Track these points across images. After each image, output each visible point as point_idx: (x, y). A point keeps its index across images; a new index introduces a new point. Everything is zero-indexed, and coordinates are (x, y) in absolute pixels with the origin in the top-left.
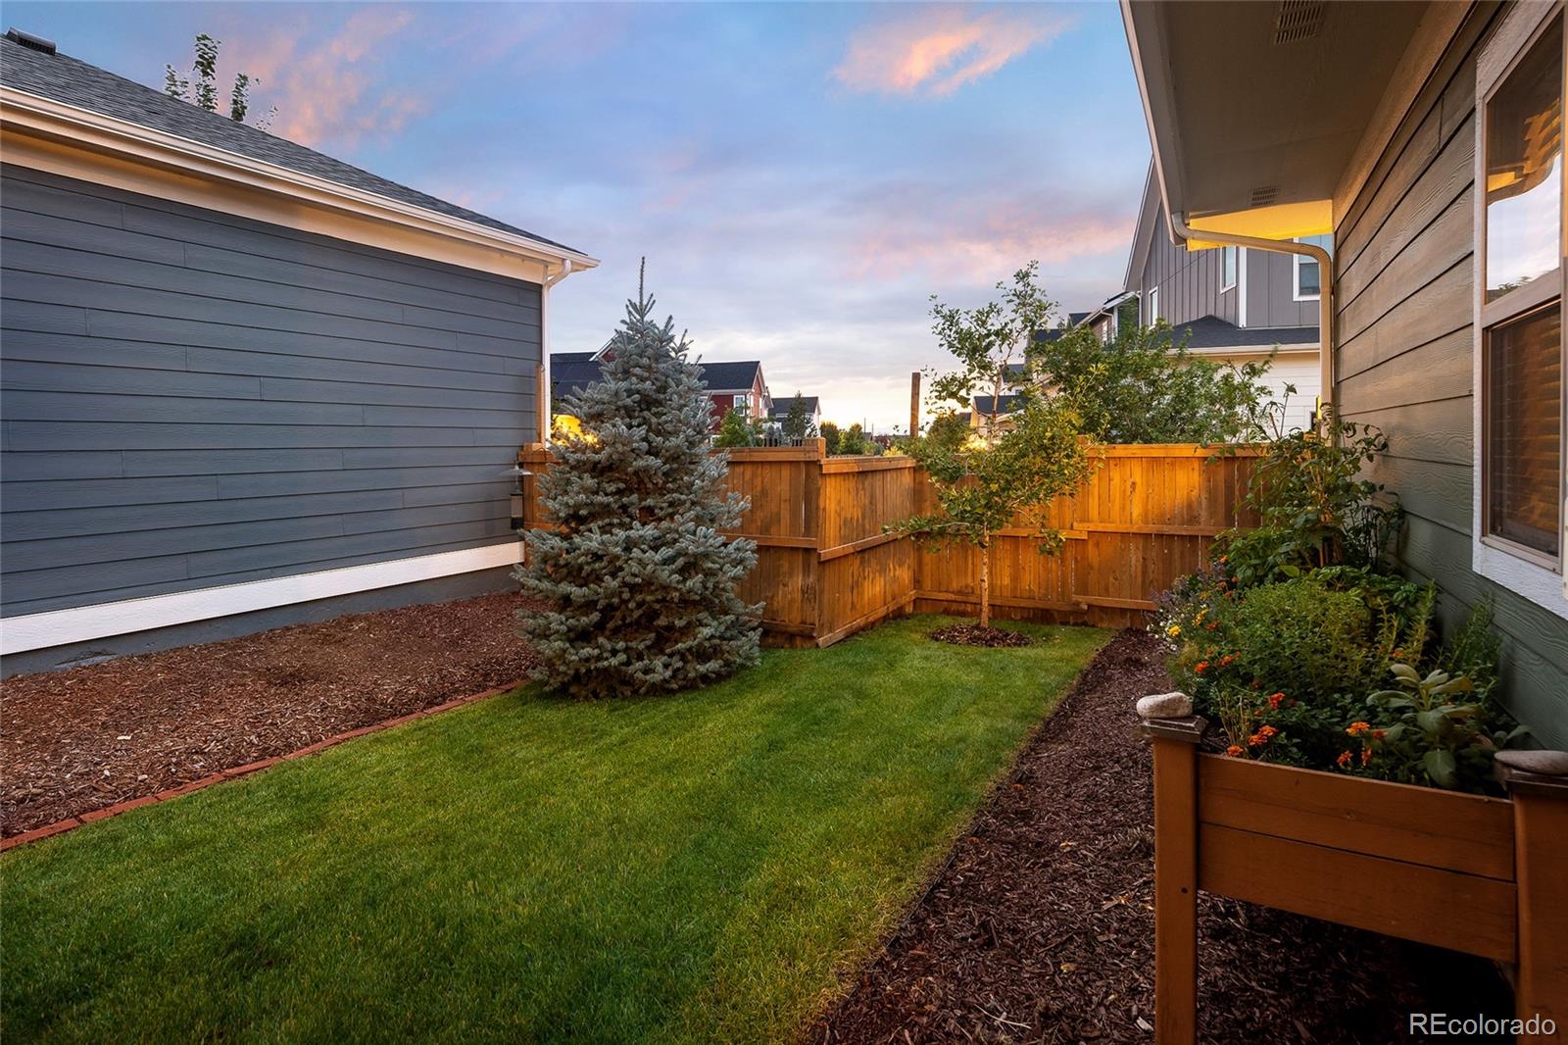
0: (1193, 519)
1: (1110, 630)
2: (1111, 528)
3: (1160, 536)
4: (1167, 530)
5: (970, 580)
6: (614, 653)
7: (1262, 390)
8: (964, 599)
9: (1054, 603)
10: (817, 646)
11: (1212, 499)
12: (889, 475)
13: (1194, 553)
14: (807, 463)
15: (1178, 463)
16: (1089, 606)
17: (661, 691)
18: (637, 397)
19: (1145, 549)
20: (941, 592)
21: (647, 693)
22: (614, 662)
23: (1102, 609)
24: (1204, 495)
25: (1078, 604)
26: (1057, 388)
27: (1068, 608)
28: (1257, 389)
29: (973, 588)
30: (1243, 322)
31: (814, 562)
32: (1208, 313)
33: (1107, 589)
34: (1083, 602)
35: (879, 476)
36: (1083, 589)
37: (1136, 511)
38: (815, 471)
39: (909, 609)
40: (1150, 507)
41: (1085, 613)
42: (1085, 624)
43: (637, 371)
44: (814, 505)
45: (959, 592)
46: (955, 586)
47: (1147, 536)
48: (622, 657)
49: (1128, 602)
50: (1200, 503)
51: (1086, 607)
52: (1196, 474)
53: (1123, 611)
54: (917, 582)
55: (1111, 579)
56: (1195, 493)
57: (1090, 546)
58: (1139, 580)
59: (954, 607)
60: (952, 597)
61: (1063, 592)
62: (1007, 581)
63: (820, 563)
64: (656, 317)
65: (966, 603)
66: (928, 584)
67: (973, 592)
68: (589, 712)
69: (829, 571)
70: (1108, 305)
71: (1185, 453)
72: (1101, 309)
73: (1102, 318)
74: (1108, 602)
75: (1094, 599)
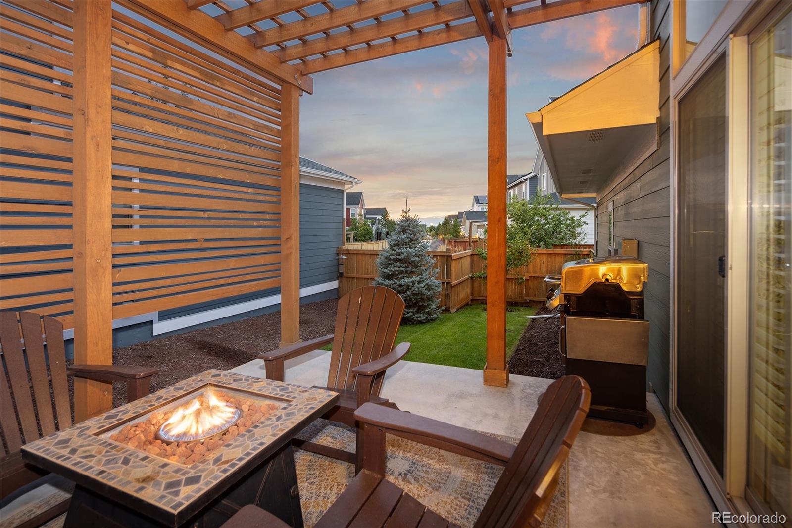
1: (536, 308)
2: (536, 275)
6: (408, 313)
7: (584, 223)
9: (520, 300)
10: (451, 313)
12: (465, 258)
14: (448, 256)
15: (557, 256)
16: (530, 300)
17: (421, 323)
18: (409, 239)
20: (480, 297)
21: (416, 324)
22: (409, 315)
23: (534, 301)
25: (526, 300)
26: (511, 220)
27: (522, 301)
28: (583, 222)
31: (449, 287)
33: (535, 295)
34: (528, 299)
35: (463, 259)
36: (527, 295)
37: (544, 269)
38: (450, 259)
39: (470, 303)
41: (528, 303)
42: (528, 306)
43: (409, 231)
44: (449, 269)
46: (485, 295)
48: (412, 314)
49: (542, 299)
51: (528, 301)
52: (562, 259)
53: (541, 302)
54: (472, 294)
55: (537, 292)
57: (530, 281)
58: (545, 292)
59: (485, 302)
60: (484, 298)
61: (521, 296)
63: (452, 287)
64: (412, 215)
66: (475, 294)
68: (406, 328)
69: (453, 289)
70: (525, 178)
71: (559, 252)
72: (522, 179)
73: (522, 182)
74: (536, 299)
75: (531, 298)
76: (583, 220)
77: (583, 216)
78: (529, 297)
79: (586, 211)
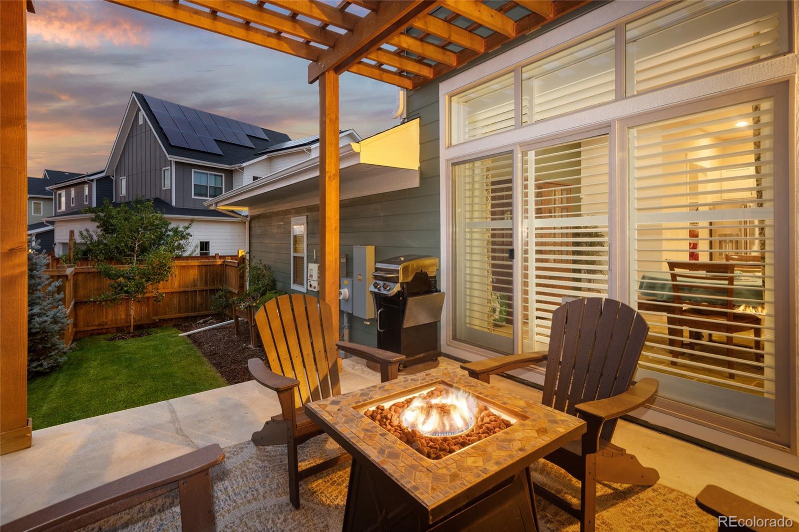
0: (195, 285)
2: (167, 291)
3: (185, 292)
4: (187, 289)
5: (104, 319)
8: (102, 327)
9: (147, 322)
11: (201, 278)
13: (196, 295)
15: (190, 268)
16: (159, 320)
19: (179, 297)
20: (89, 327)
23: (164, 320)
24: (198, 277)
25: (155, 320)
27: (150, 322)
29: (106, 322)
30: (174, 204)
32: (156, 197)
33: (166, 312)
34: (157, 318)
36: (157, 315)
37: (176, 284)
40: (181, 282)
41: (157, 322)
42: (157, 327)
45: (98, 325)
46: (96, 323)
47: (180, 292)
49: (175, 316)
50: (197, 279)
51: (158, 320)
52: (196, 271)
53: (172, 319)
54: (75, 325)
55: (167, 309)
56: (196, 276)
58: (178, 308)
59: (96, 332)
60: (96, 328)
61: (149, 317)
62: (123, 316)
65: (102, 329)
66: (81, 324)
67: (106, 324)
70: (91, 178)
71: (193, 264)
72: (86, 179)
73: (85, 183)
74: (166, 317)
75: (160, 317)
76: (187, 231)
77: (187, 228)
78: (158, 316)
79: (190, 223)
